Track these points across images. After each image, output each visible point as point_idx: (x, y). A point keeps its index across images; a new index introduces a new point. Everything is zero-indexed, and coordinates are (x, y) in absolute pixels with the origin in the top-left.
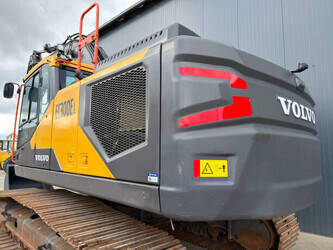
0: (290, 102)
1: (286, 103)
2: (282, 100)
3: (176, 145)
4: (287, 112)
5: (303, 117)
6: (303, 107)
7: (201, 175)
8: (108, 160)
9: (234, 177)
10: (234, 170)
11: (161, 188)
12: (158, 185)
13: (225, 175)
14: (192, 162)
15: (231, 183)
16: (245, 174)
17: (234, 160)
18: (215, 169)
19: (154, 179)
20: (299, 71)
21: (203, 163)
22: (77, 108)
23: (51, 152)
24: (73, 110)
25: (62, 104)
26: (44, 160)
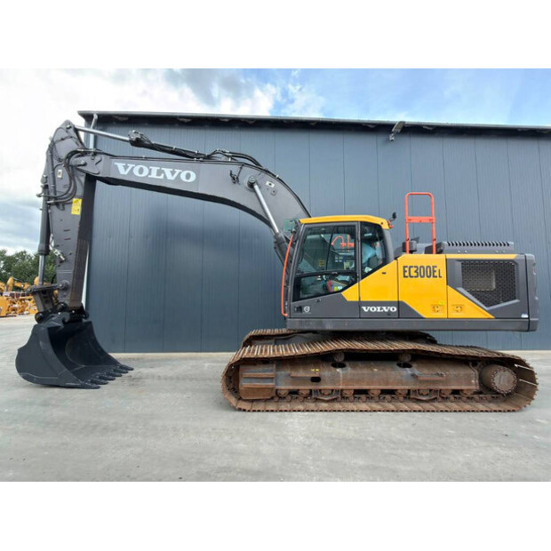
8: (487, 309)
11: (531, 320)
12: (528, 319)
19: (526, 316)
22: (443, 274)
23: (399, 304)
24: (436, 274)
25: (416, 267)
26: (386, 311)
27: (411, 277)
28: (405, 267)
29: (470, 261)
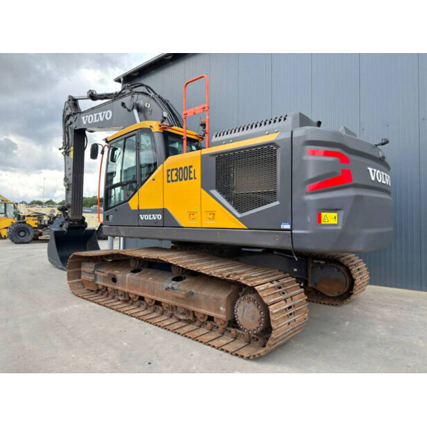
0: (375, 170)
1: (373, 171)
2: (370, 169)
3: (305, 203)
4: (373, 179)
5: (383, 182)
6: (383, 173)
7: (322, 223)
8: (239, 215)
9: (341, 224)
10: (341, 219)
11: (293, 232)
12: (291, 230)
13: (336, 222)
14: (317, 214)
15: (340, 228)
16: (348, 221)
17: (342, 213)
18: (330, 218)
19: (288, 227)
20: (383, 144)
21: (323, 215)
22: (198, 174)
23: (164, 212)
24: (192, 175)
25: (176, 169)
26: (155, 218)
27: (173, 181)
28: (168, 171)
29: (223, 153)
